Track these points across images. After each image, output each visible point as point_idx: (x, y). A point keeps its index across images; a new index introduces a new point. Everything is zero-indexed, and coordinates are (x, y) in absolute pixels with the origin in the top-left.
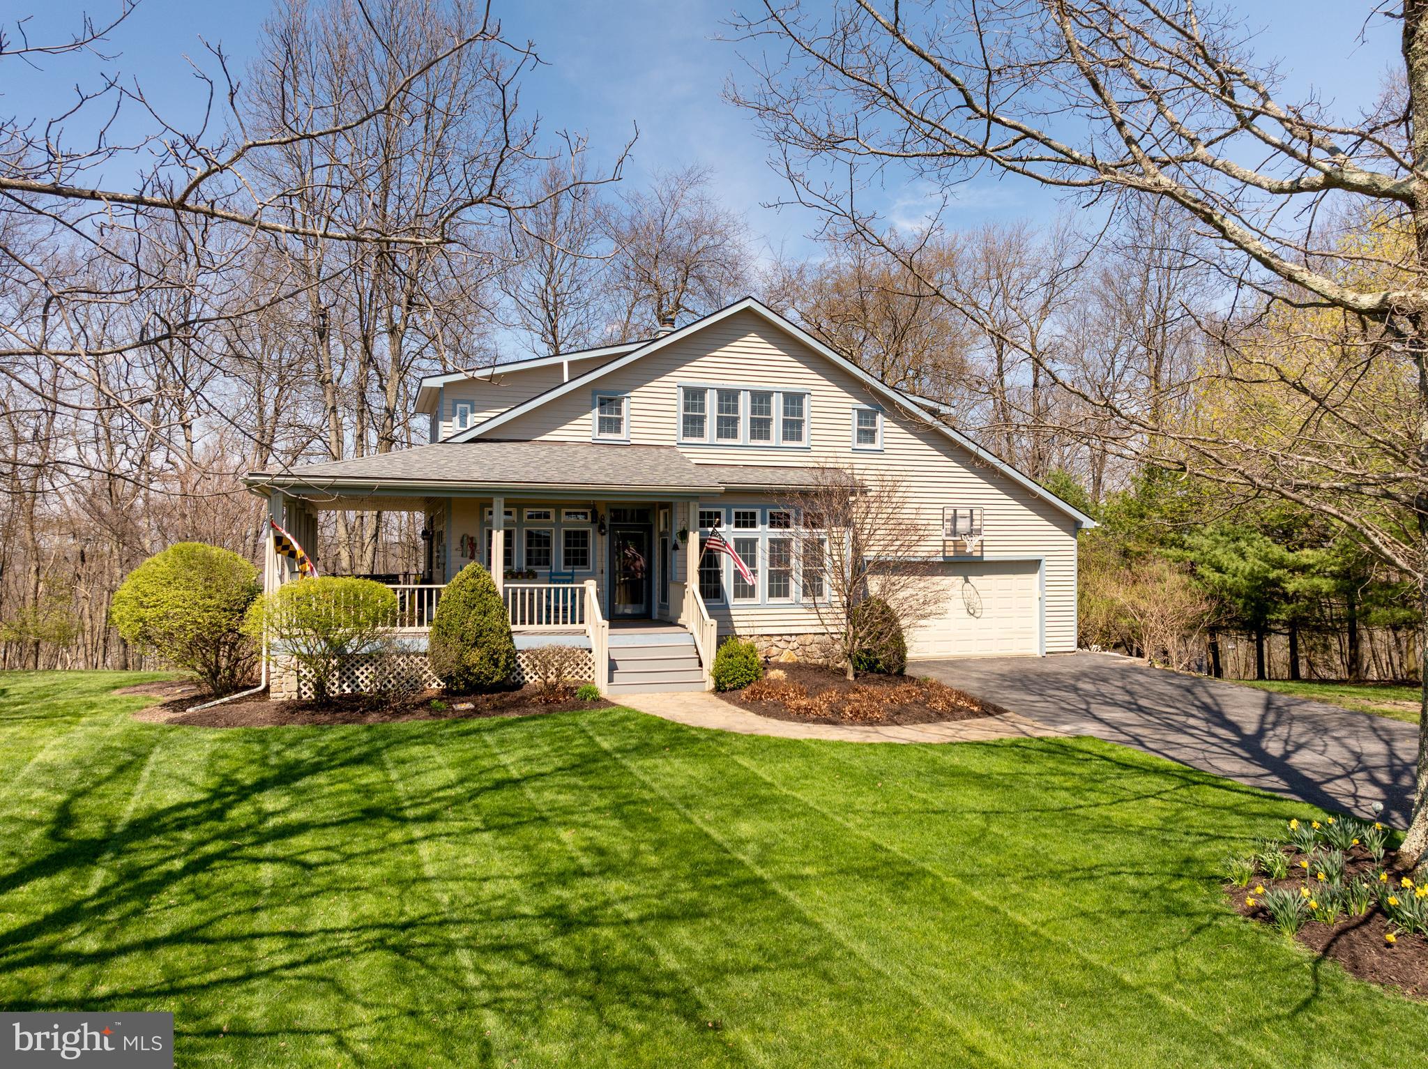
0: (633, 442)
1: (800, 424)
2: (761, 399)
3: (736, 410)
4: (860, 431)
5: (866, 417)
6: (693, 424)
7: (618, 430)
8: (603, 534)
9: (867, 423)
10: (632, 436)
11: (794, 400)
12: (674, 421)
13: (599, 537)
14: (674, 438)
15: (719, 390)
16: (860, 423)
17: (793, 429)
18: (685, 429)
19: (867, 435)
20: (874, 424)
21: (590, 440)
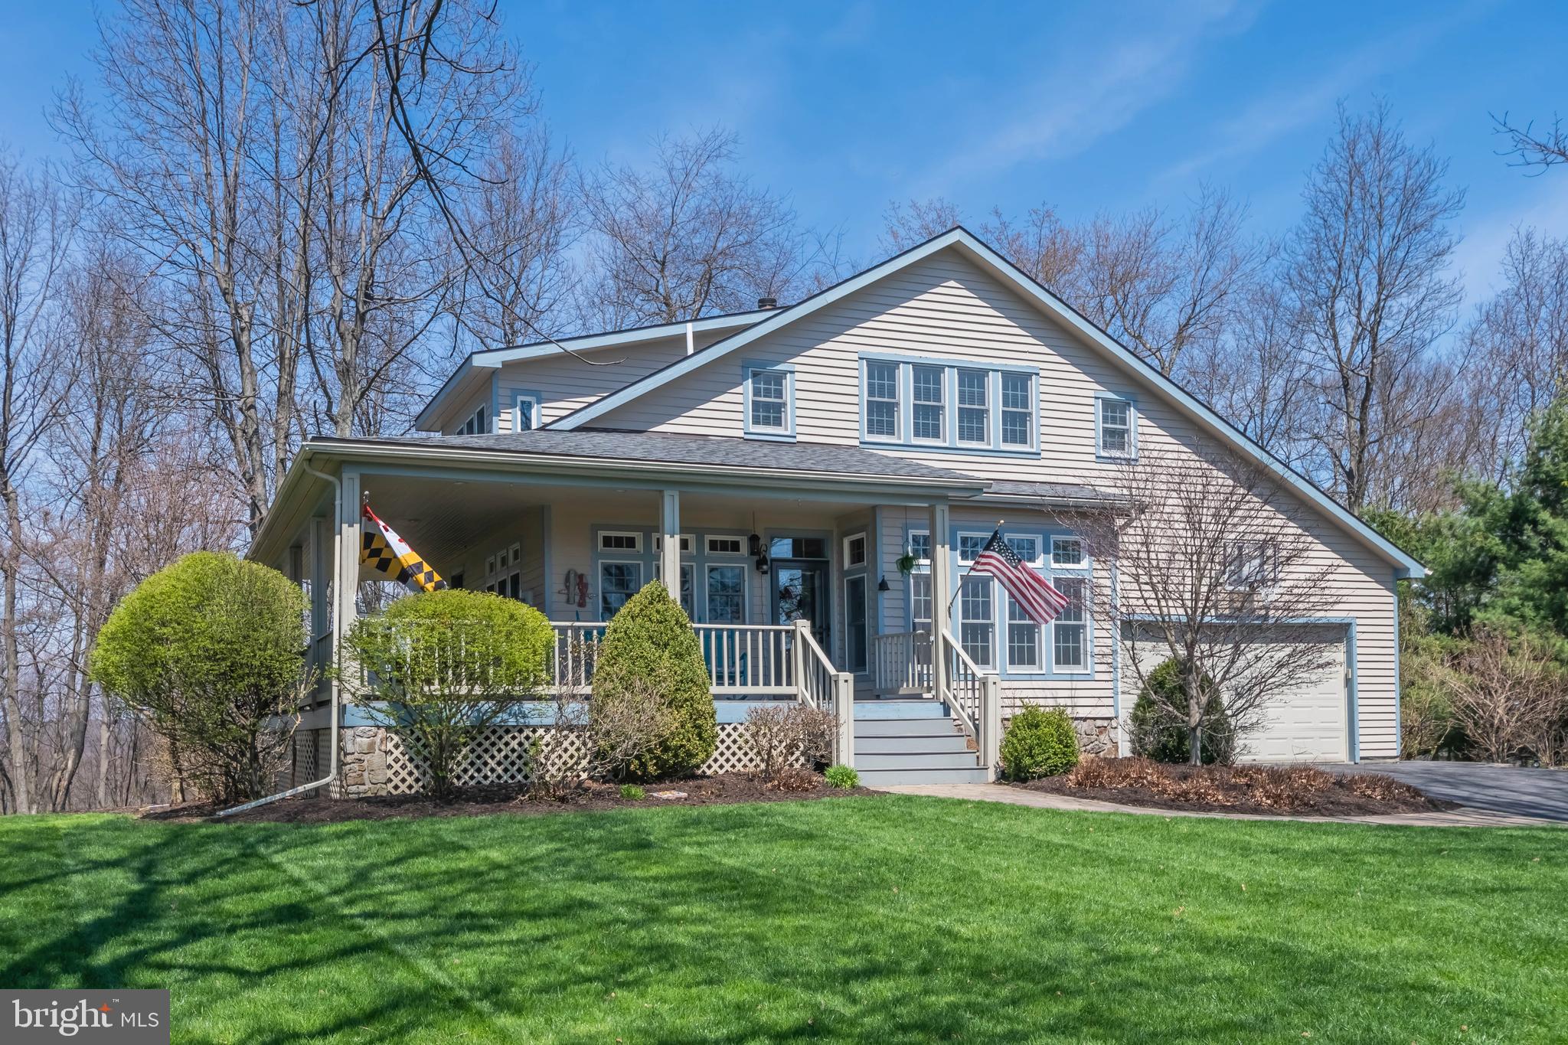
0: (800, 438)
1: (1024, 418)
2: (972, 379)
3: (938, 396)
4: (1106, 431)
5: (1113, 411)
6: (881, 416)
7: (778, 422)
8: (765, 573)
9: (1114, 420)
10: (799, 429)
11: (1017, 383)
12: (855, 409)
13: (757, 575)
14: (856, 434)
15: (916, 366)
16: (1105, 419)
17: (1017, 426)
18: (870, 422)
19: (1115, 437)
20: (1123, 421)
21: (741, 434)
